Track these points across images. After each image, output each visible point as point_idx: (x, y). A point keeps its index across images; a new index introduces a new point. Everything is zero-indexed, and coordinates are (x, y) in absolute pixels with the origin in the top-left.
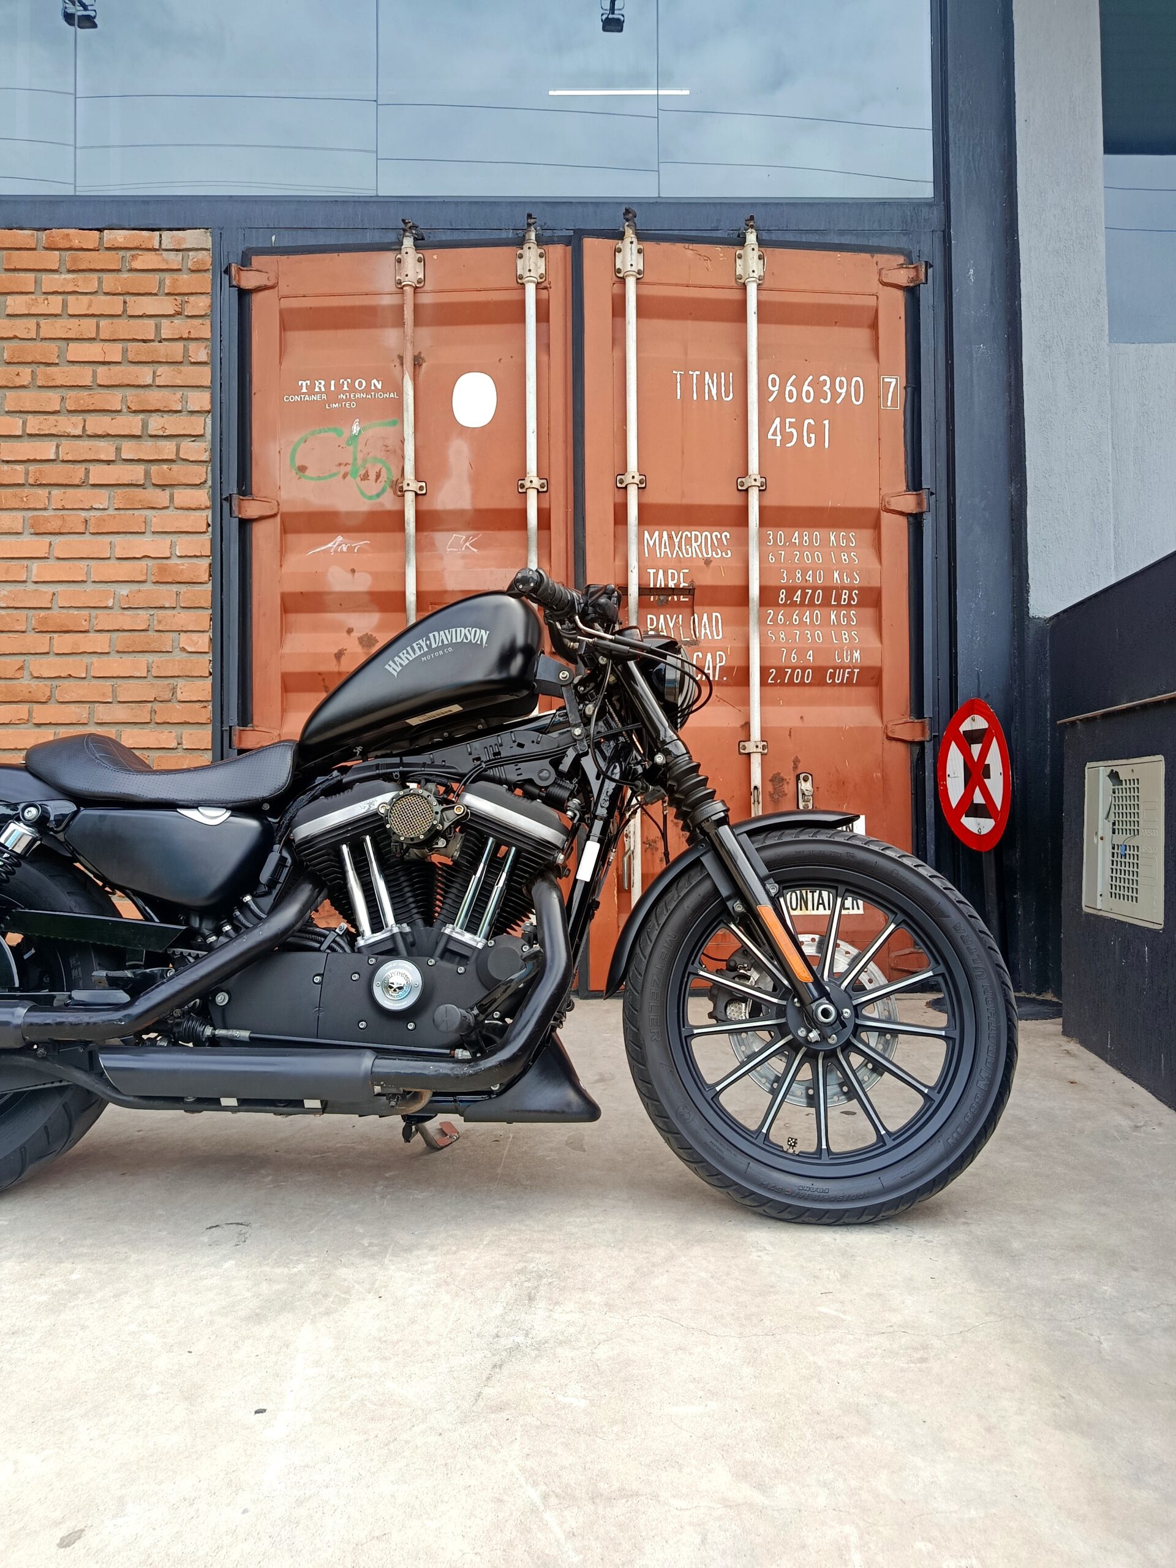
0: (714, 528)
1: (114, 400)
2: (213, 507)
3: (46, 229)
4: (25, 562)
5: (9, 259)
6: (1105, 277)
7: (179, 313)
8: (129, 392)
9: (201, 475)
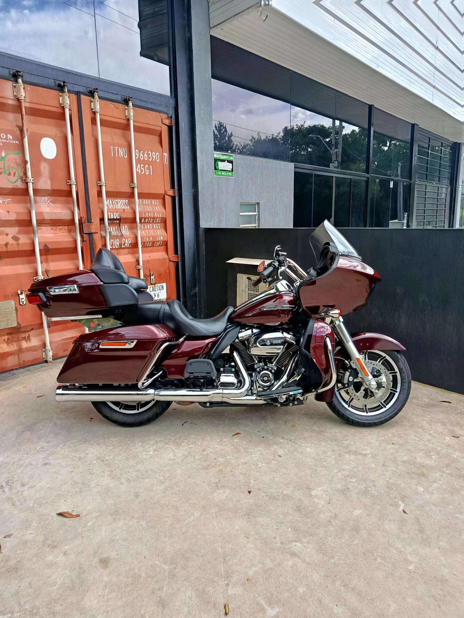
0: (124, 199)
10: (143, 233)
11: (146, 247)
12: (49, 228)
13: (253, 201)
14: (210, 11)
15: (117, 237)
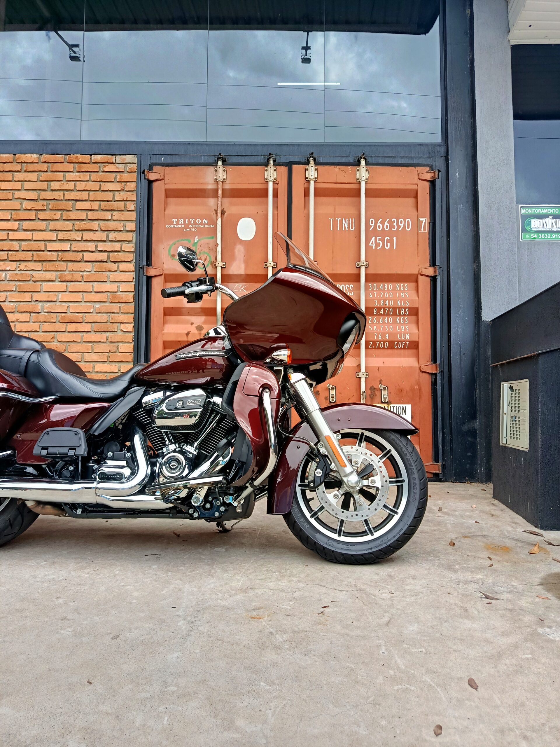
0: (346, 283)
1: (95, 225)
2: (135, 271)
3: (68, 155)
4: (56, 293)
5: (52, 167)
6: (514, 177)
7: (123, 190)
8: (101, 222)
9: (131, 257)
10: (373, 329)
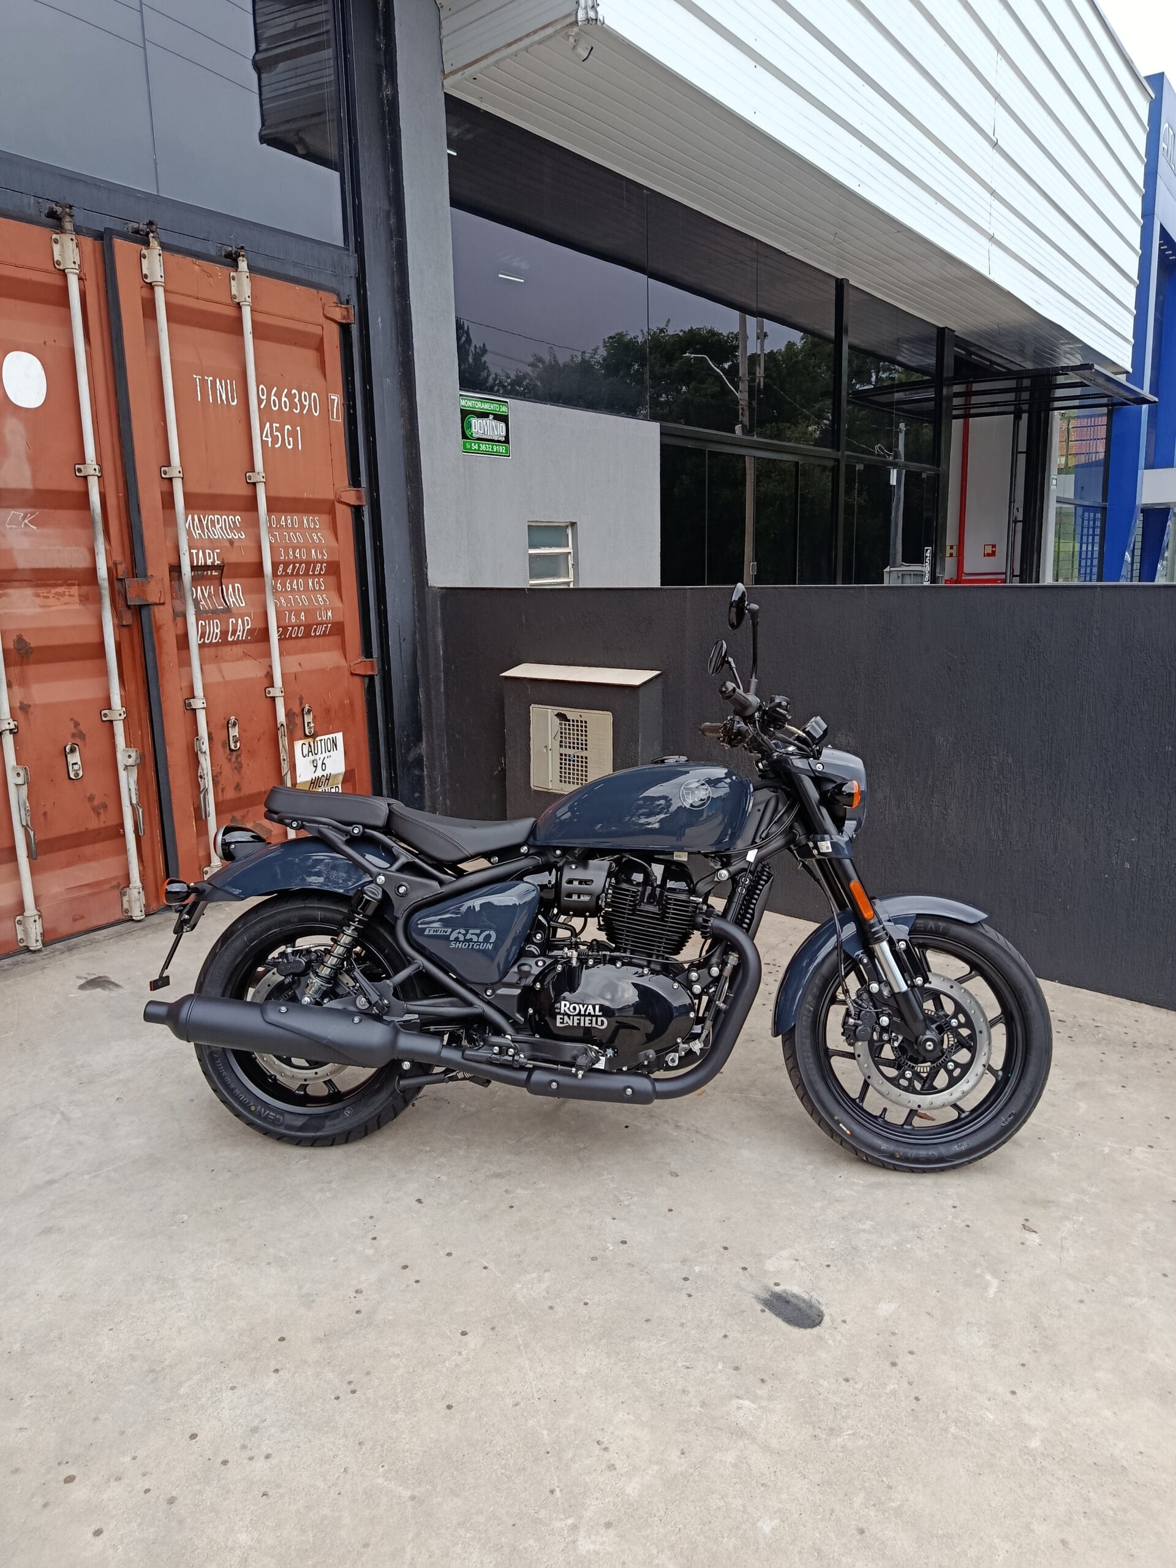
0: (230, 513)
10: (281, 602)
11: (290, 637)
12: (28, 592)
13: (561, 519)
14: (444, 32)
15: (215, 613)
